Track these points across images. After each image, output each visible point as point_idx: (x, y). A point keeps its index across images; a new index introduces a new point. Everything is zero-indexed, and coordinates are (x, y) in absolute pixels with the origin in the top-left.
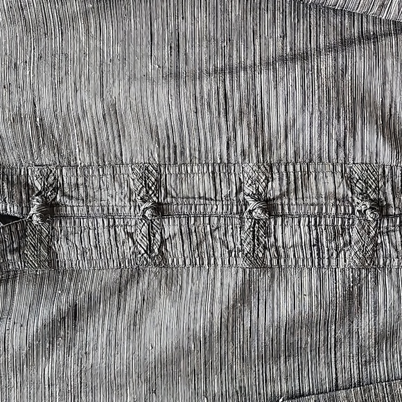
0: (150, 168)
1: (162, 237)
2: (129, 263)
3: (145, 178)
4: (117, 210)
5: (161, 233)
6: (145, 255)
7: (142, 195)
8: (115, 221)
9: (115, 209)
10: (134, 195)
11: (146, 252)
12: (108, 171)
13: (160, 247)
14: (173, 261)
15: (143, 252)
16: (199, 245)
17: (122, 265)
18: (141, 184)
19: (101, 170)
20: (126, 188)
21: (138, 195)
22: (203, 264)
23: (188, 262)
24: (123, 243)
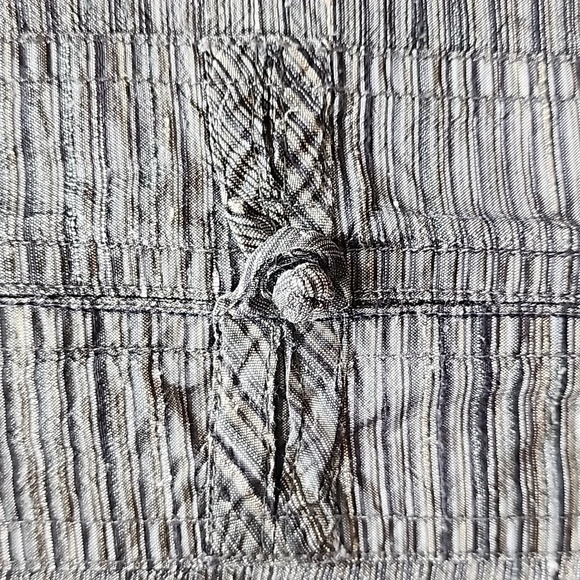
0: (294, 58)
1: (343, 416)
2: (166, 545)
3: (266, 105)
4: (116, 266)
5: (342, 392)
6: (253, 504)
7: (247, 191)
8: (98, 327)
9: (103, 258)
10: (208, 192)
11: (257, 488)
12: (73, 60)
13: (329, 466)
14: (389, 531)
15: (241, 486)
16: (522, 456)
17: (132, 554)
18: (246, 134)
19: (33, 53)
20: (164, 150)
21: (232, 193)
22: (534, 549)
23: (462, 537)
24: (141, 438)
